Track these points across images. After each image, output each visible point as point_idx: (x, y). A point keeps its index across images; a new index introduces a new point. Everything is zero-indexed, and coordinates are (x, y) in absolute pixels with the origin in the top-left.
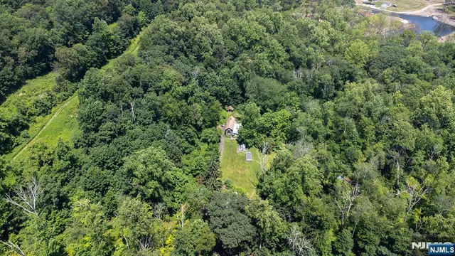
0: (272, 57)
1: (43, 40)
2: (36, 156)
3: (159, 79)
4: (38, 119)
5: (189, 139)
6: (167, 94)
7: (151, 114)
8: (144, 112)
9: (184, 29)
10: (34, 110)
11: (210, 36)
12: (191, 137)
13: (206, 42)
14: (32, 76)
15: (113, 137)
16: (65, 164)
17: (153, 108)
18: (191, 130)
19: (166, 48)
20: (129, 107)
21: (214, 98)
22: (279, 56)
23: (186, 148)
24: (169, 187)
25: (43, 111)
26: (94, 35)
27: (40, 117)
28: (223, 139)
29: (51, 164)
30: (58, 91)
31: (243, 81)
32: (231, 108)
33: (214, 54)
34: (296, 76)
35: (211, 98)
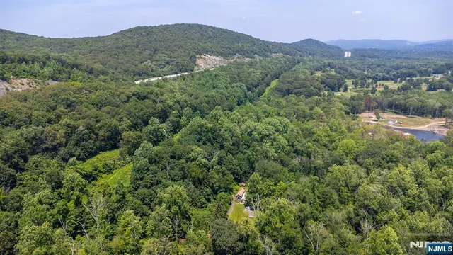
0: (278, 149)
1: (115, 127)
2: (102, 190)
3: (189, 153)
4: (103, 175)
5: (207, 197)
6: (193, 162)
7: (180, 174)
8: (176, 171)
9: (212, 125)
10: (102, 170)
11: (230, 131)
12: (208, 195)
13: (228, 135)
14: (104, 150)
15: (152, 185)
16: (119, 197)
17: (182, 169)
18: (209, 190)
19: (198, 137)
20: (165, 168)
21: (229, 172)
22: (283, 148)
23: (204, 203)
24: (186, 218)
25: (108, 171)
26: (149, 127)
27: (105, 175)
28: (233, 203)
29: (110, 197)
30: (120, 160)
31: (253, 163)
32: (243, 184)
33: (233, 144)
34: (296, 161)
35: (227, 172)
